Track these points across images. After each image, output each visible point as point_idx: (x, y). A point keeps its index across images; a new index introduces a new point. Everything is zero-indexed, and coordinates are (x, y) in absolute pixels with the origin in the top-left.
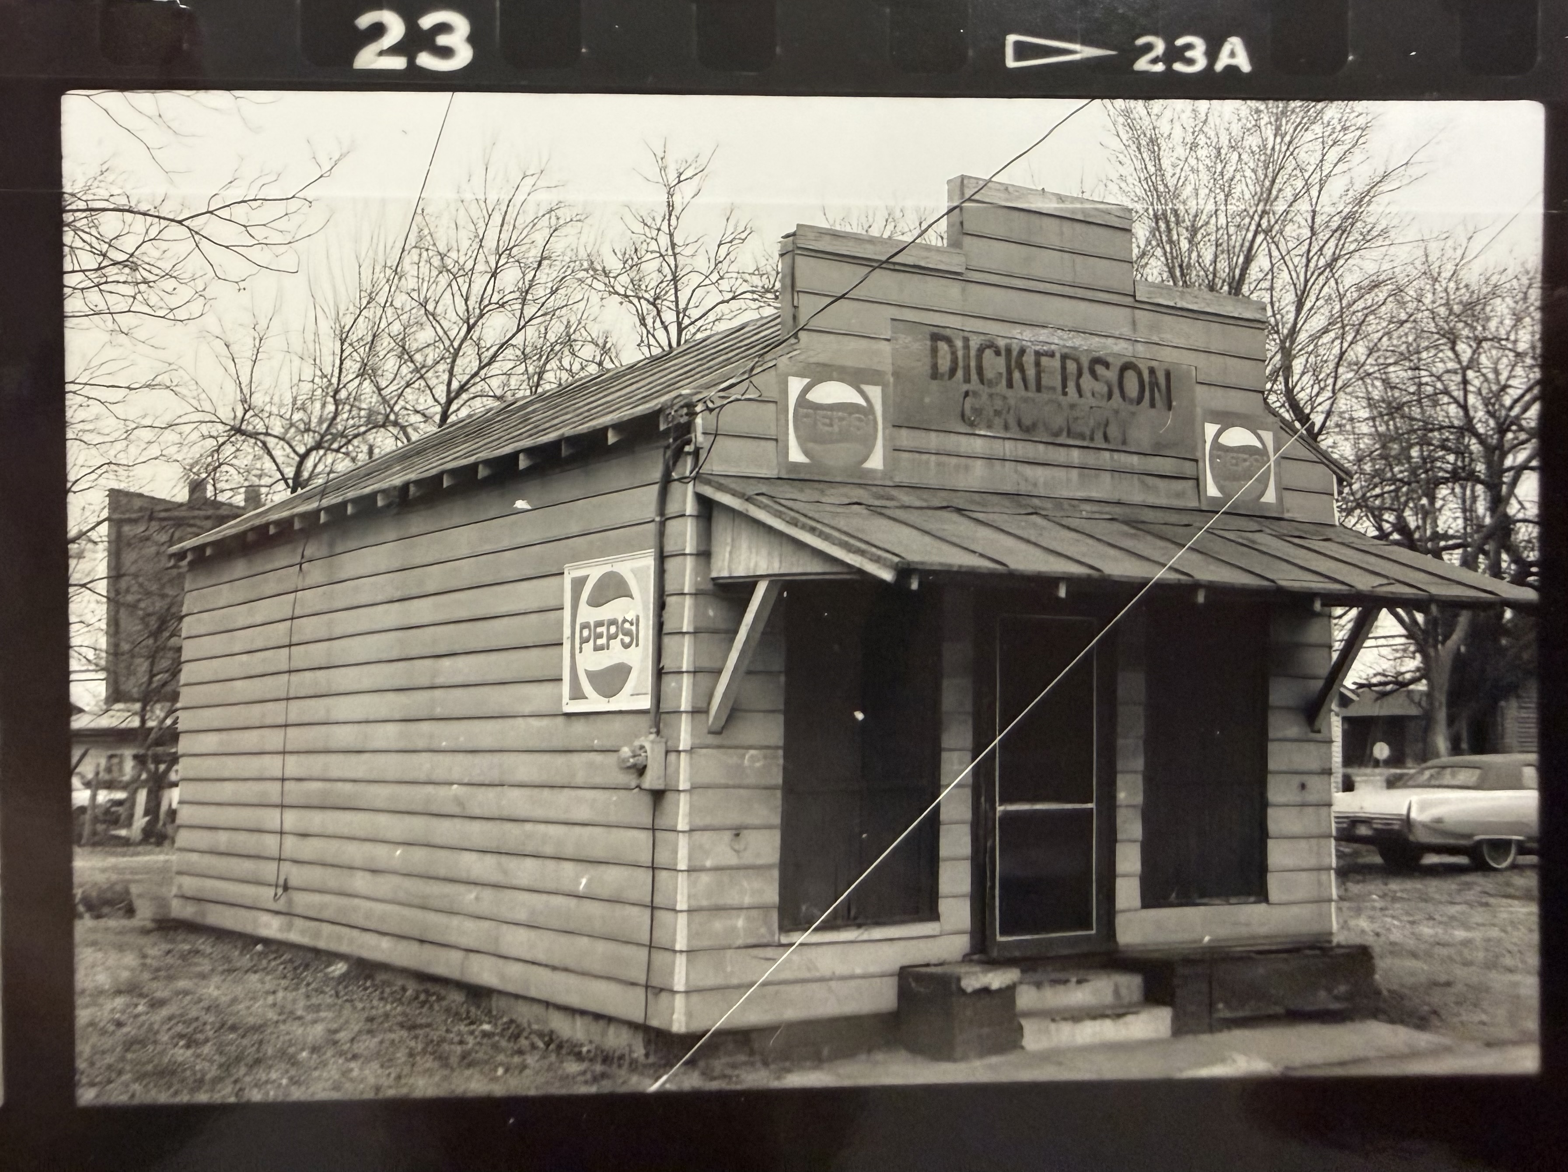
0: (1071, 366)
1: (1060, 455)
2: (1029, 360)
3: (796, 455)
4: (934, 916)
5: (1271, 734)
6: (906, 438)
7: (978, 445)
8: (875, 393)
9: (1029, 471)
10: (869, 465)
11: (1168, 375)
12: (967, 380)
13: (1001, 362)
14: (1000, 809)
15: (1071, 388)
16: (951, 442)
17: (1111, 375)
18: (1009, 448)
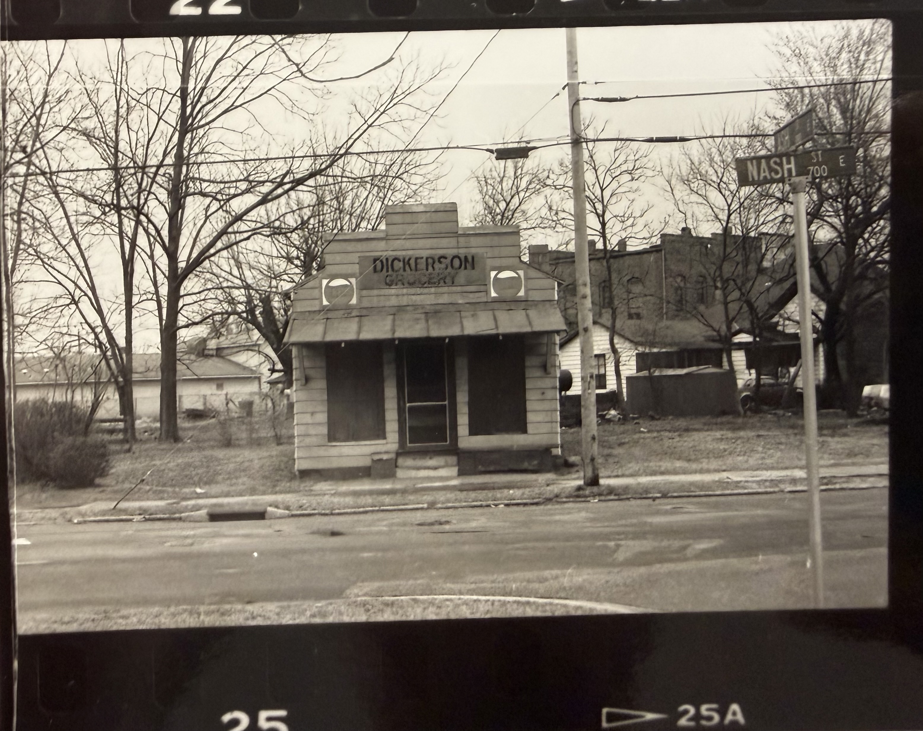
0: (430, 261)
1: (426, 291)
2: (412, 262)
3: (325, 302)
4: (385, 438)
5: (527, 376)
6: (365, 292)
7: (393, 291)
8: (353, 280)
9: (414, 297)
10: (351, 303)
11: (473, 258)
12: (387, 271)
13: (401, 264)
14: (408, 405)
15: (430, 268)
16: (383, 292)
17: (448, 261)
18: (405, 291)
